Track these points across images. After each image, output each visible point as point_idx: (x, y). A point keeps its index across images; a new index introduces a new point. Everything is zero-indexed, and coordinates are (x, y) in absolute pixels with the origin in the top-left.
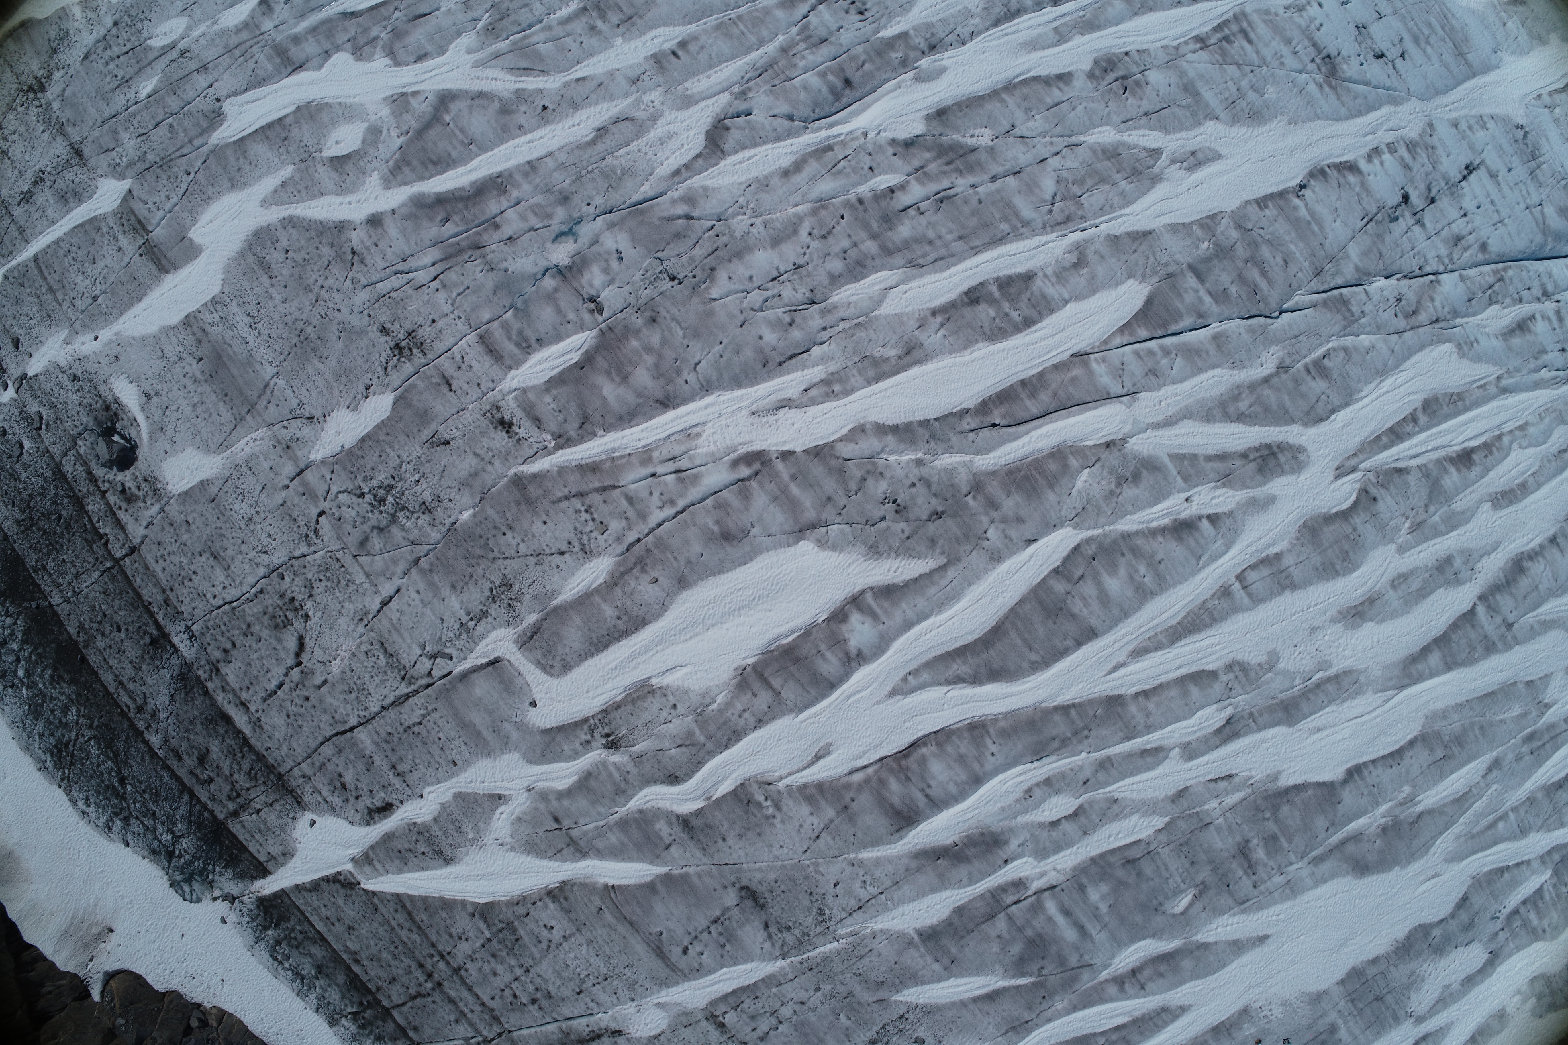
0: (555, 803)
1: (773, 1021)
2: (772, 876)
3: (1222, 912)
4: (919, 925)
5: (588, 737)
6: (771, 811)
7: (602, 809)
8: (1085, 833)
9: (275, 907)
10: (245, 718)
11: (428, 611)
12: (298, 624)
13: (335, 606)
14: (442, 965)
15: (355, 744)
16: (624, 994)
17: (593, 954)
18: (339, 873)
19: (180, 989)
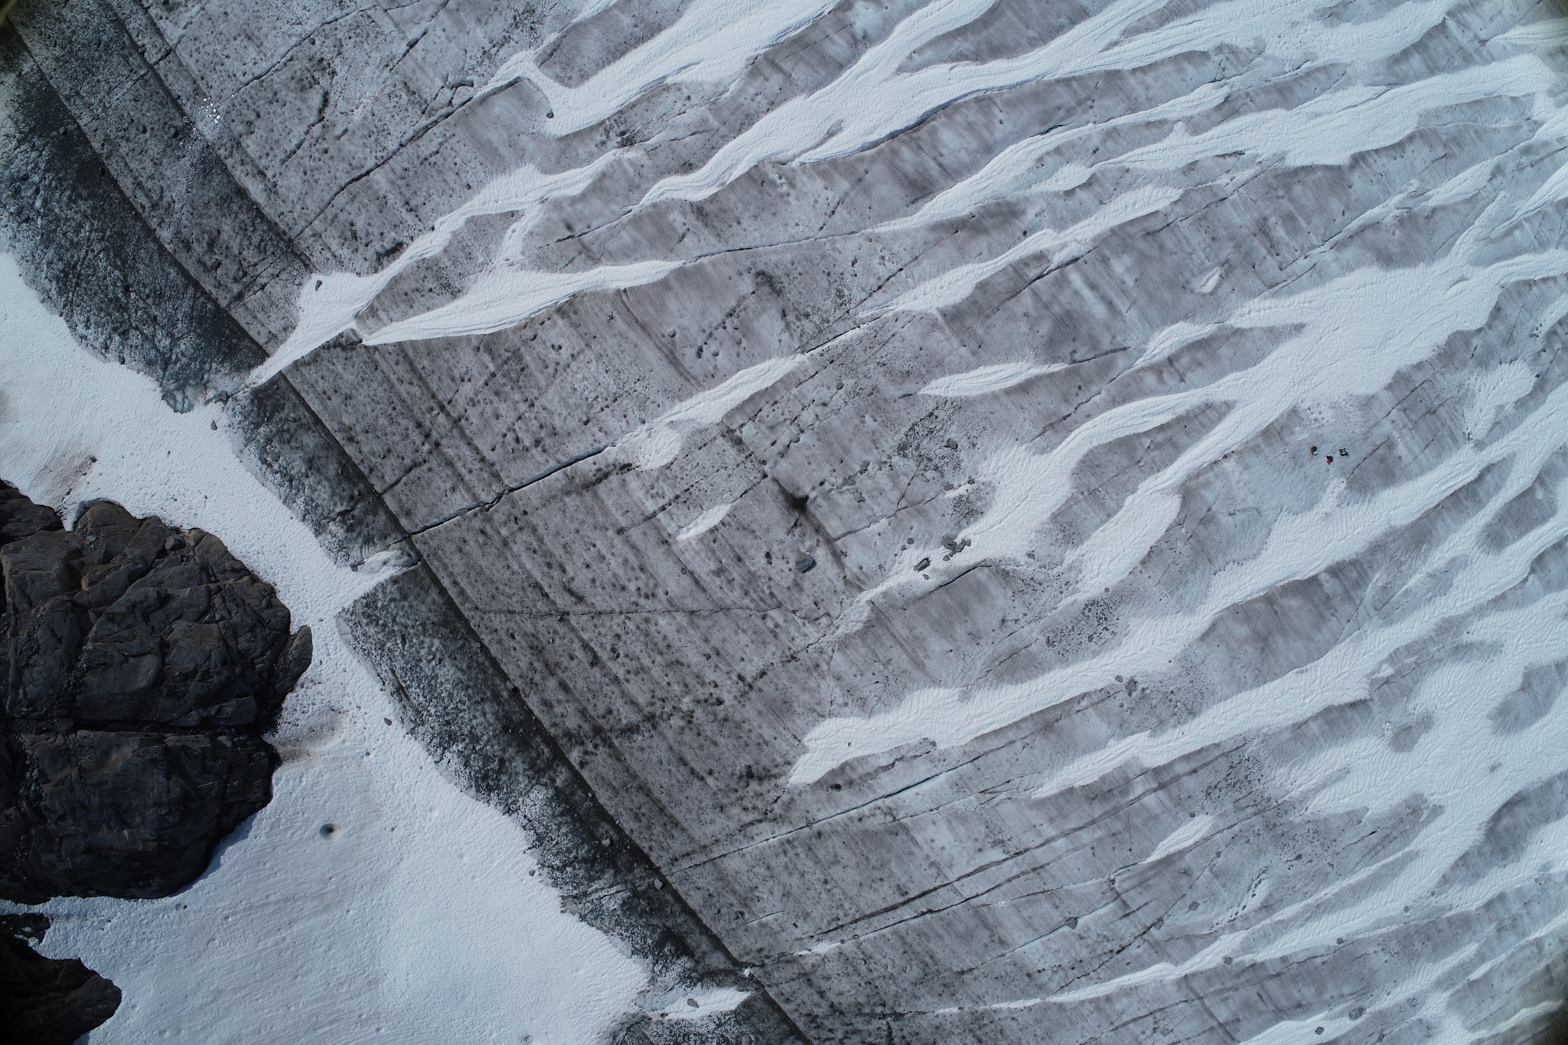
0: (568, 209)
1: (794, 430)
2: (788, 257)
3: (1252, 294)
4: (941, 304)
5: (604, 138)
6: (785, 188)
7: (616, 208)
8: (1101, 203)
9: (269, 397)
10: (262, 186)
11: (453, 45)
12: (324, 82)
13: (361, 57)
14: (442, 418)
15: (369, 188)
16: (634, 415)
17: (602, 371)
18: (341, 335)
19: (159, 513)
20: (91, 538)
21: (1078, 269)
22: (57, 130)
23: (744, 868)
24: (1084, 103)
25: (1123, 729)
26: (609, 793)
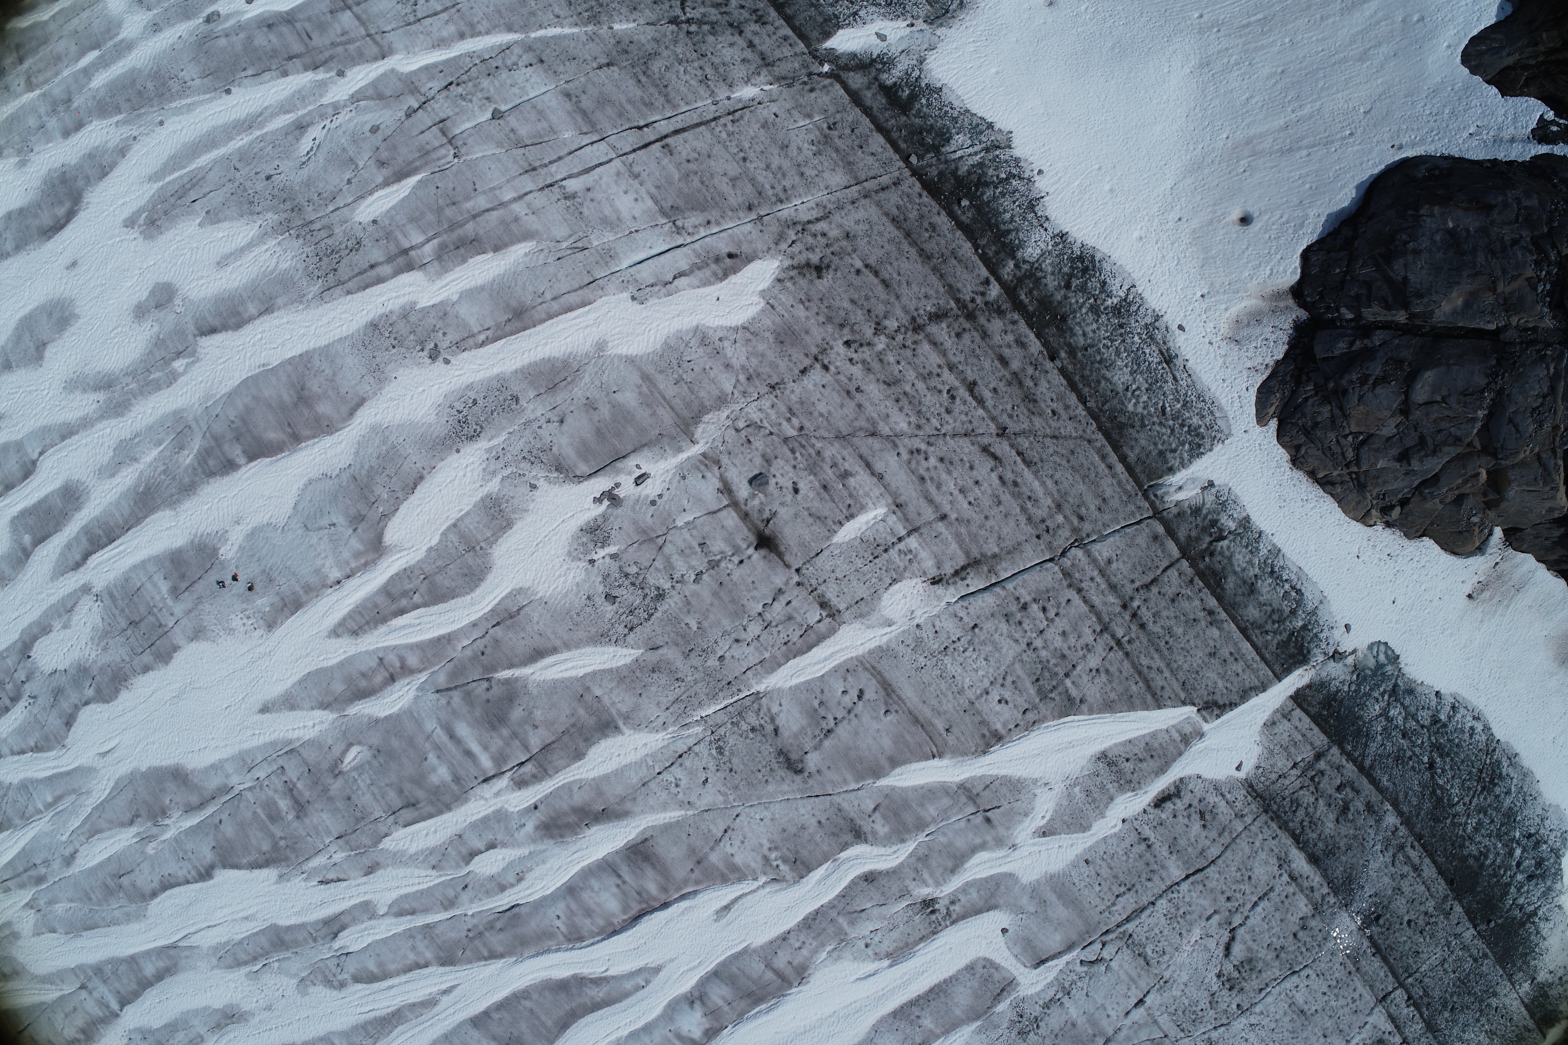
0: (988, 838)
1: (768, 616)
2: (771, 788)
3: (311, 743)
4: (619, 739)
5: (952, 908)
6: (773, 856)
7: (942, 839)
8: (460, 836)
9: (1292, 656)
10: (1294, 866)
11: (1100, 1001)
12: (1228, 968)
13: (1192, 991)
14: (1120, 633)
15: (1185, 863)
16: (927, 633)
17: (958, 678)
18: (1218, 717)
19: (1406, 542)
20: (1475, 519)
21: (484, 771)
22: (1497, 925)
23: (826, 175)
24: (475, 935)
25: (443, 311)
26: (960, 253)
